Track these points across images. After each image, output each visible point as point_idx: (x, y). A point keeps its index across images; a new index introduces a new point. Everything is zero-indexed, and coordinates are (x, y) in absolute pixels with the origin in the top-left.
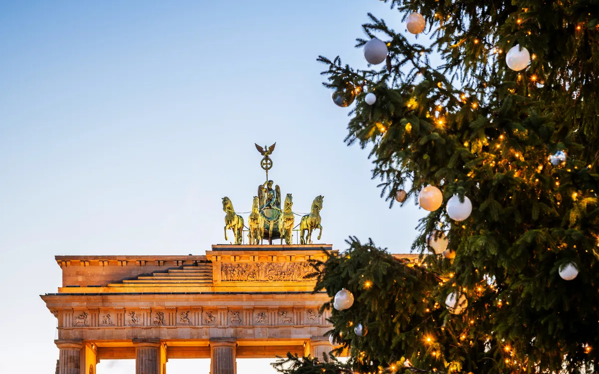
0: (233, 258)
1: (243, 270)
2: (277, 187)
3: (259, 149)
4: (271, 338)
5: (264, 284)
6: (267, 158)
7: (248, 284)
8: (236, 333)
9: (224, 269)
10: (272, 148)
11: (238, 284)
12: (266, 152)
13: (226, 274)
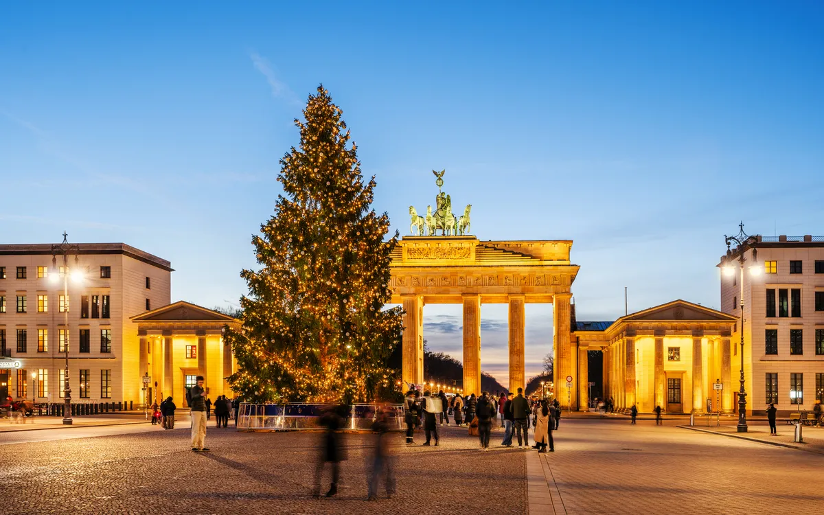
0: (414, 245)
1: (420, 252)
2: (448, 196)
3: (435, 173)
4: (439, 293)
5: (434, 261)
6: (440, 179)
7: (423, 260)
8: (416, 290)
9: (409, 251)
10: (443, 173)
11: (418, 260)
12: (438, 175)
13: (411, 254)
